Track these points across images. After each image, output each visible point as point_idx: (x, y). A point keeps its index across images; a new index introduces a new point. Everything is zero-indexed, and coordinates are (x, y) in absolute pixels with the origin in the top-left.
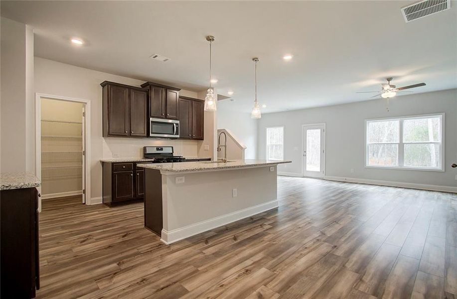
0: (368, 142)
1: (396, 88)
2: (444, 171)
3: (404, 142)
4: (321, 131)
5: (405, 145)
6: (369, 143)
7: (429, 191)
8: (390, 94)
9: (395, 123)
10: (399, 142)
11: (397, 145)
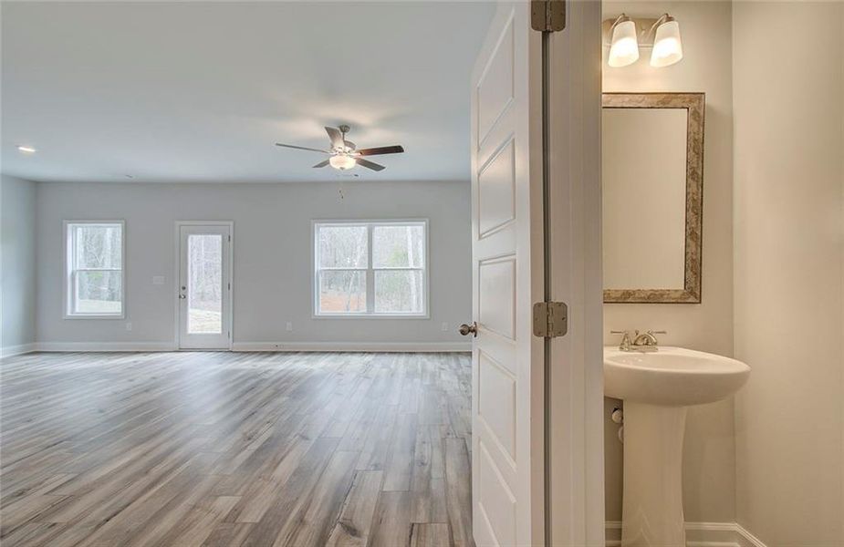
0: (318, 267)
1: (357, 148)
2: (428, 317)
3: (374, 268)
4: (223, 239)
5: (376, 273)
6: (320, 268)
7: (410, 353)
8: (345, 161)
9: (360, 231)
10: (367, 268)
11: (365, 273)
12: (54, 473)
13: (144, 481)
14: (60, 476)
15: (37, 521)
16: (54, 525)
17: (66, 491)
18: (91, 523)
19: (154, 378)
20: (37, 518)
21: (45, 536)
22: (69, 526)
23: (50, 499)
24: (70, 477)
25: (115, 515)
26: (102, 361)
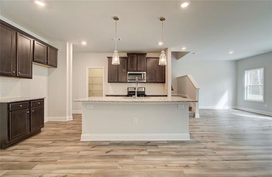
12: (222, 141)
13: (243, 157)
14: (223, 142)
15: (213, 150)
16: (215, 153)
17: (222, 147)
18: (223, 158)
19: (270, 127)
20: (213, 149)
21: (212, 154)
22: (218, 155)
23: (218, 146)
24: (225, 144)
25: (229, 160)
26: (254, 116)
